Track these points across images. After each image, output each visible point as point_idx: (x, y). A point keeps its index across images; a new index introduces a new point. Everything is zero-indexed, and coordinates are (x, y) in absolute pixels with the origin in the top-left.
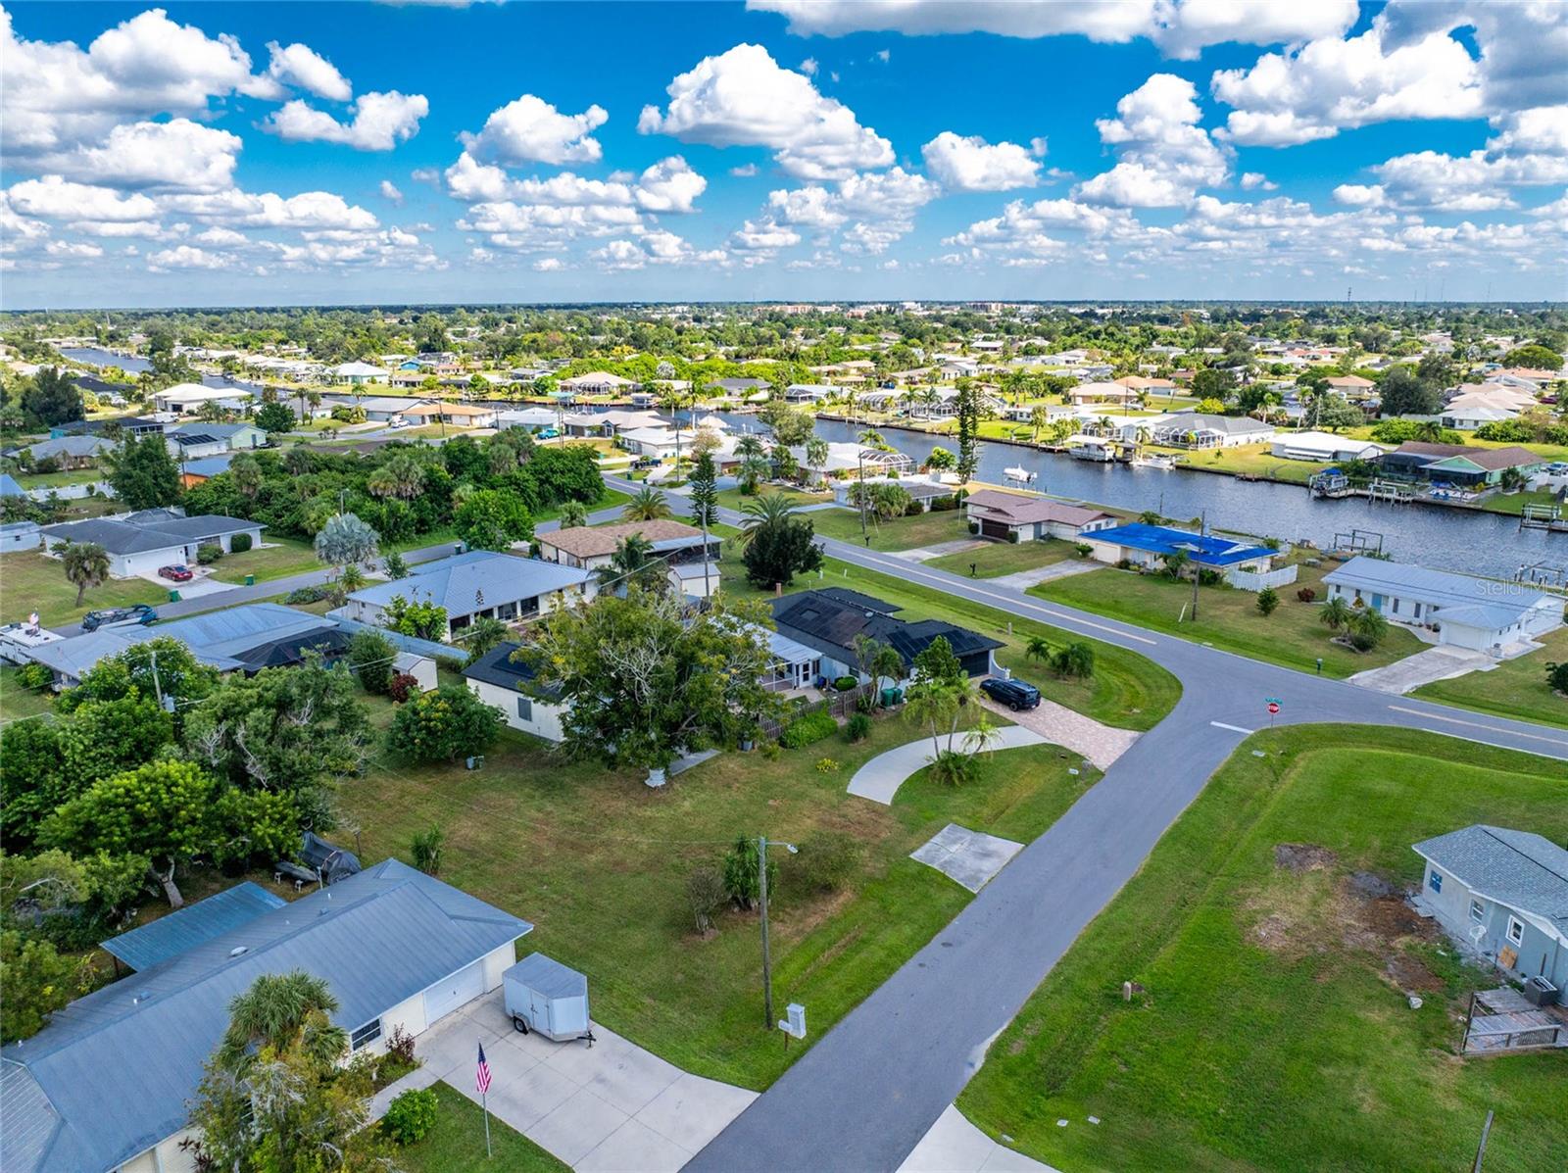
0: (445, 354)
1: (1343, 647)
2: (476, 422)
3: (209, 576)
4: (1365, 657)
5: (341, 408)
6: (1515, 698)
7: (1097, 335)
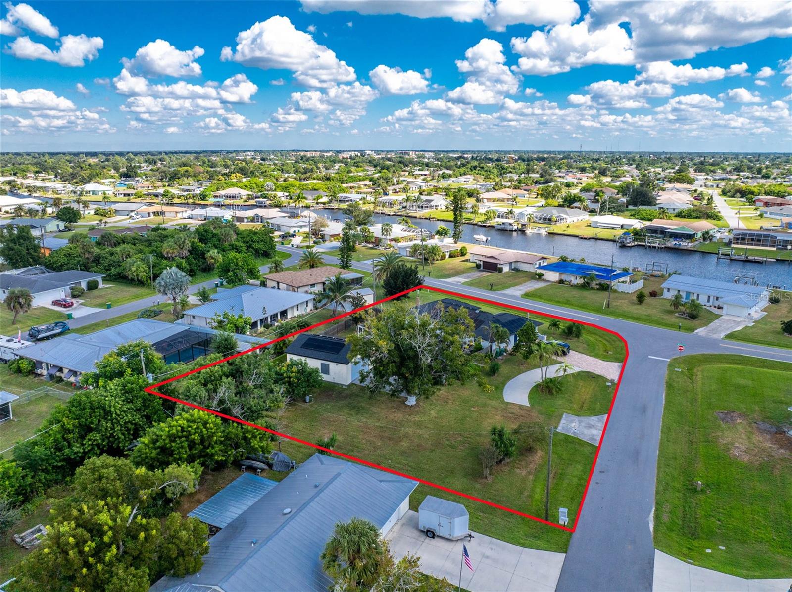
0: (137, 178)
1: (684, 318)
2: (179, 215)
3: (82, 304)
4: (696, 322)
5: (100, 209)
6: (770, 338)
7: (475, 168)
